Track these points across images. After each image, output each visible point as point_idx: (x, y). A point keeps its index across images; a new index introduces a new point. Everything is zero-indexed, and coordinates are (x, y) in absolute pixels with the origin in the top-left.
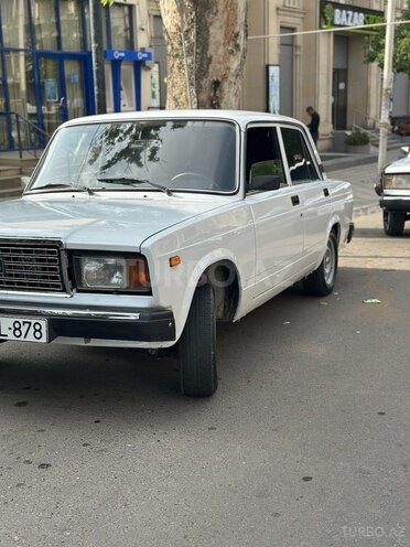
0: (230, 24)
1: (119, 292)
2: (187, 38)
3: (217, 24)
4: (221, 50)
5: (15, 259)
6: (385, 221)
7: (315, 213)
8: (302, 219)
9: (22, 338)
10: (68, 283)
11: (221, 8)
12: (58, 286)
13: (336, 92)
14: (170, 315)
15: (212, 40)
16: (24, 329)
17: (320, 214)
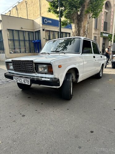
0: (84, 30)
1: (46, 74)
2: (76, 33)
3: (82, 30)
4: (82, 35)
5: (27, 65)
6: (112, 66)
7: (98, 62)
8: (95, 61)
9: (25, 83)
10: (35, 71)
11: (83, 27)
12: (33, 72)
13: (103, 47)
14: (59, 80)
15: (81, 33)
16: (26, 81)
17: (99, 63)
